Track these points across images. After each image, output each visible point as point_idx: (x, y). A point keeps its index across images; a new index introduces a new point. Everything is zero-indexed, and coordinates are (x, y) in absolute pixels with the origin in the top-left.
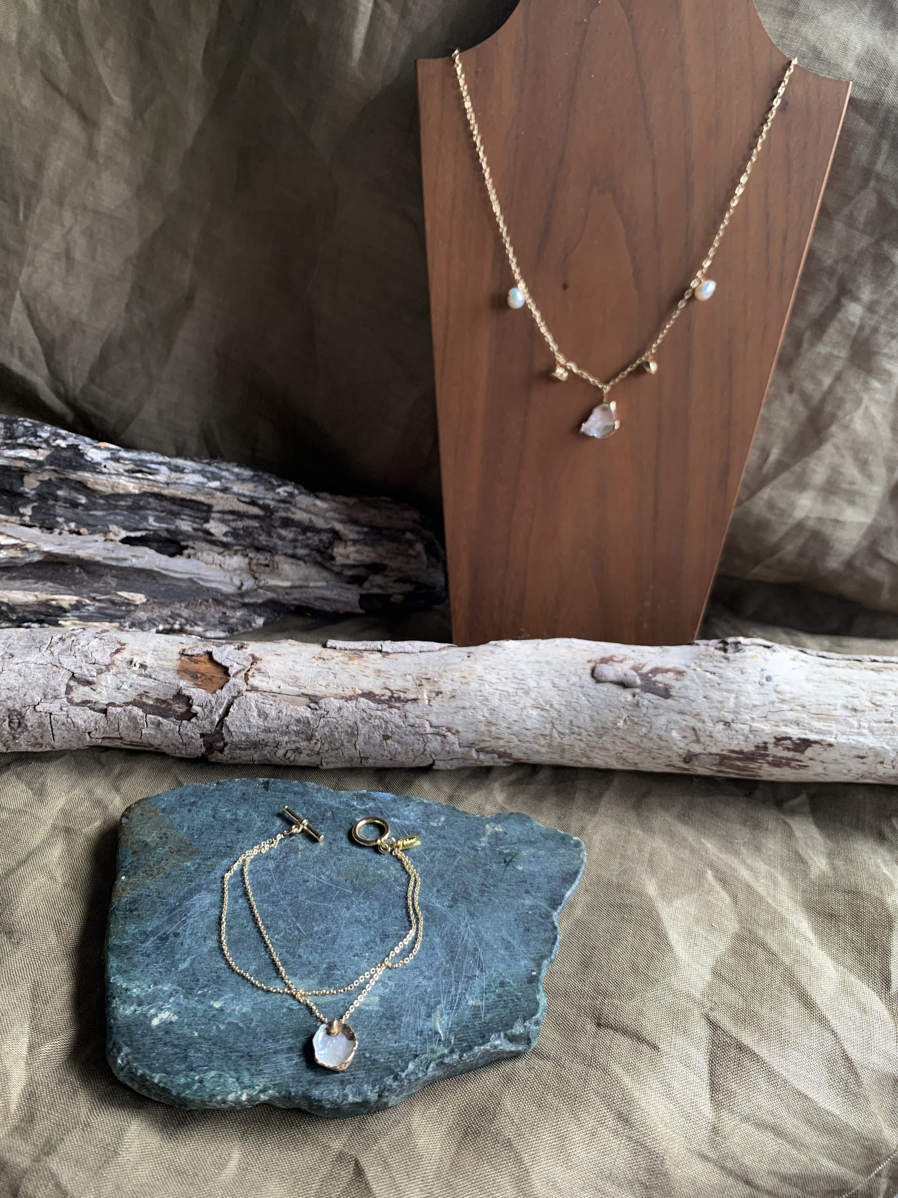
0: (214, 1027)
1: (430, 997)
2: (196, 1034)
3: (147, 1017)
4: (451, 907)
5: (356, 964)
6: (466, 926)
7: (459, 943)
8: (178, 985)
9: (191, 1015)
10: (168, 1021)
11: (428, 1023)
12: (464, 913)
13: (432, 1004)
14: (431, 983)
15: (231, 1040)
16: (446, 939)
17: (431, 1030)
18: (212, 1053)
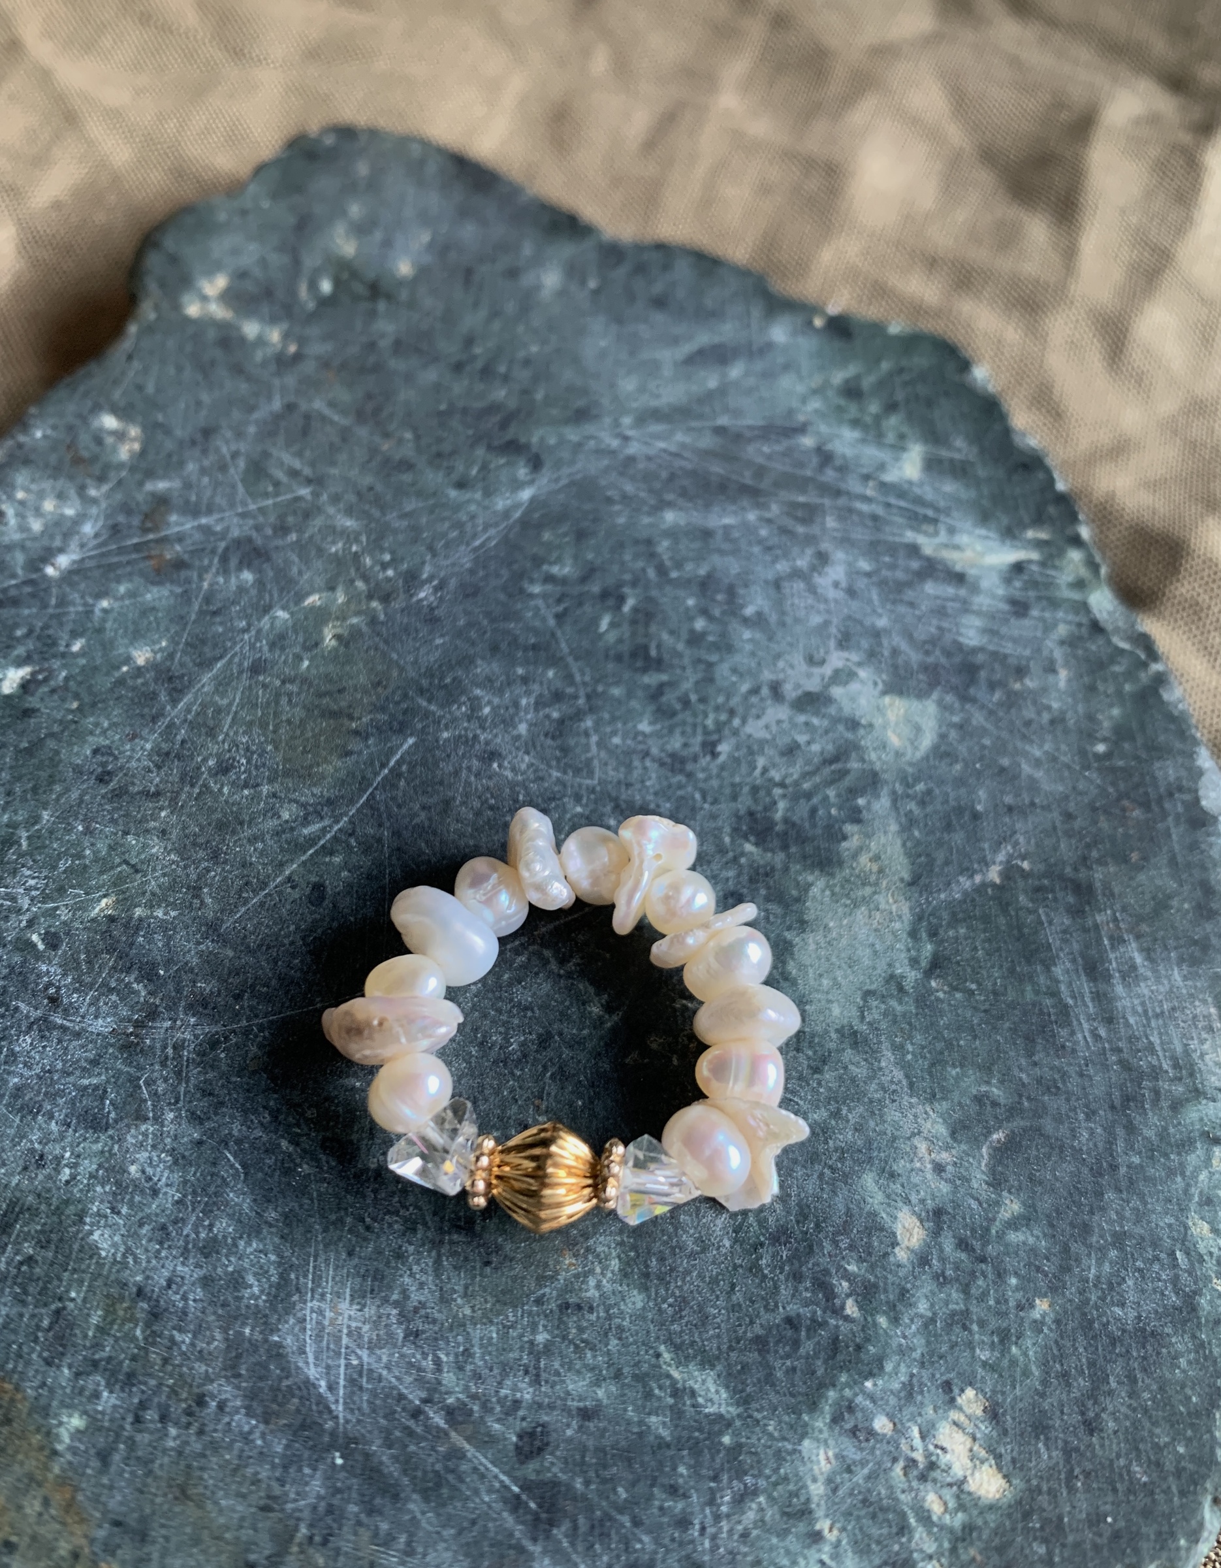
0: (1014, 1237)
1: (893, 567)
2: (1042, 1306)
3: (969, 1529)
4: (536, 464)
5: (752, 749)
6: (626, 439)
7: (689, 466)
8: (813, 1407)
9: (958, 1334)
10: (985, 1428)
11: (985, 584)
12: (572, 434)
13: (915, 565)
14: (839, 555)
15: (1066, 1170)
16: (670, 497)
17: (1008, 581)
18: (1119, 1239)
